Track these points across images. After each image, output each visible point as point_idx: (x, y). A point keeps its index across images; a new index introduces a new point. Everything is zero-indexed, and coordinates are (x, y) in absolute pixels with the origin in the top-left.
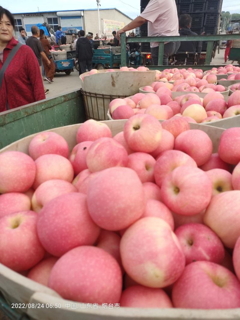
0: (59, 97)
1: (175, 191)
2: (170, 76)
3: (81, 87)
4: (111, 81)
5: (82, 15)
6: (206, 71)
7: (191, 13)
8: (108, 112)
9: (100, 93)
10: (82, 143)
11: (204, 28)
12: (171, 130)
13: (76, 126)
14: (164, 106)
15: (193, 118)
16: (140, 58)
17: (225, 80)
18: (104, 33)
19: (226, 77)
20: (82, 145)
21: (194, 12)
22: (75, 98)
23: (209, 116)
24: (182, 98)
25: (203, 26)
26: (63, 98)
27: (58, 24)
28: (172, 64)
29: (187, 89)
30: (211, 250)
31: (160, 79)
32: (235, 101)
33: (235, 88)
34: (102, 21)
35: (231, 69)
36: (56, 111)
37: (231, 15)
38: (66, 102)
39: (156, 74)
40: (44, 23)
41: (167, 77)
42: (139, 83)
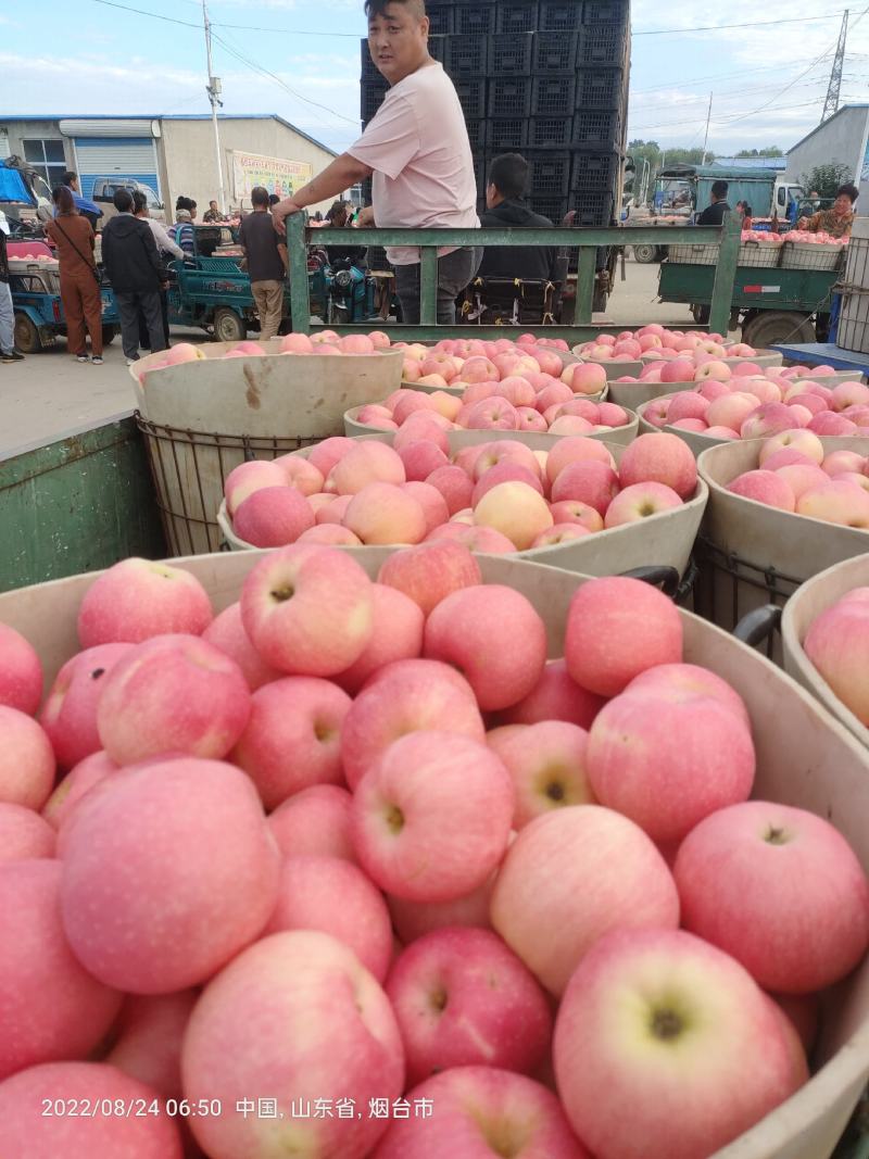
0: (48, 446)
1: (390, 820)
2: (455, 368)
3: (137, 406)
4: (246, 388)
5: (157, 133)
6: (580, 346)
7: (527, 150)
8: (223, 509)
9: (207, 431)
10: (90, 653)
11: (572, 197)
12: (414, 588)
13: (77, 581)
14: (416, 486)
15: (504, 531)
16: (366, 292)
17: (634, 380)
18: (237, 197)
19: (636, 370)
20: (93, 657)
21: (537, 146)
22: (114, 444)
23: (558, 519)
24: (478, 455)
25: (570, 191)
26: (63, 451)
27: (63, 160)
28: (471, 317)
29: (502, 420)
30: (500, 1021)
31: (422, 376)
32: (640, 470)
33: (658, 413)
34: (230, 156)
35: (654, 342)
36: (37, 498)
37: (661, 155)
38: (77, 464)
39: (406, 360)
40: (9, 156)
41: (444, 372)
42: (345, 395)
